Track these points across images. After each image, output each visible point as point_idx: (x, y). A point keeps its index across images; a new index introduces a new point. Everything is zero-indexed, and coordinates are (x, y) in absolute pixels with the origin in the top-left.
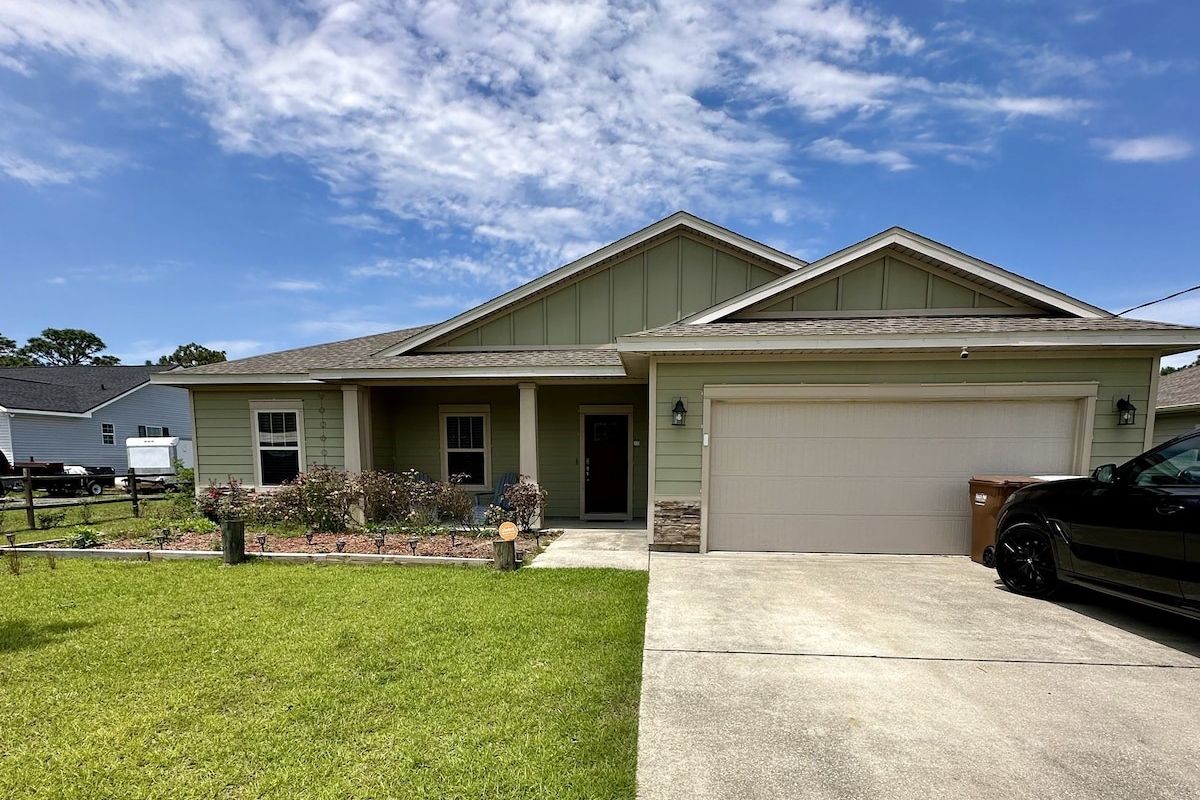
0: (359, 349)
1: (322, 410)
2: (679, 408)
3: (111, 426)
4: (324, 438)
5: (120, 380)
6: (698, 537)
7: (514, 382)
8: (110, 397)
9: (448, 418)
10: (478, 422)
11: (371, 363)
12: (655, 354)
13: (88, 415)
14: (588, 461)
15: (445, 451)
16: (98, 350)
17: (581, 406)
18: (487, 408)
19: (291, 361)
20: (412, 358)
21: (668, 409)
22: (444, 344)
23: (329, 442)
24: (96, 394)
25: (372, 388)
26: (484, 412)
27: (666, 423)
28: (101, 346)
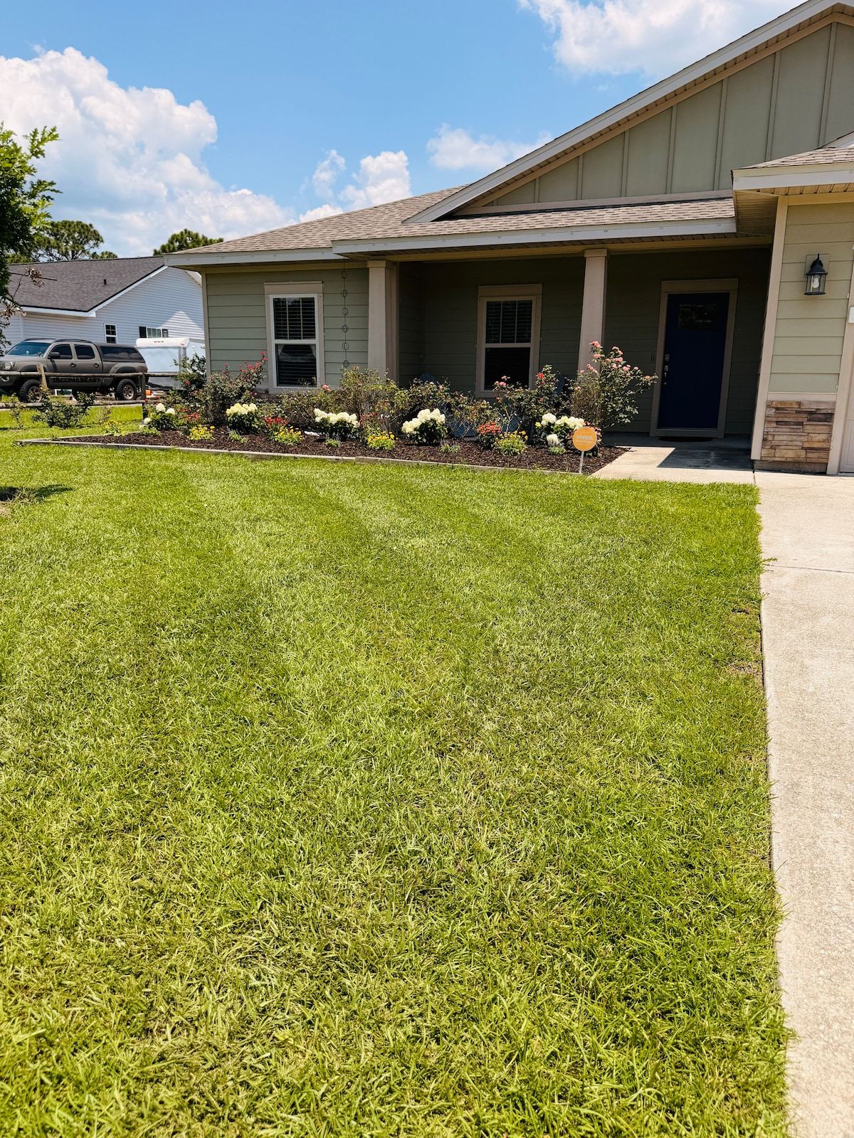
0: (386, 217)
1: (344, 293)
2: (816, 268)
3: (113, 327)
4: (345, 329)
5: (121, 274)
6: (827, 450)
7: (579, 248)
8: (113, 294)
9: (489, 304)
10: (526, 307)
11: (404, 231)
12: (787, 192)
13: (92, 314)
14: (667, 358)
15: (483, 346)
16: (96, 245)
17: (663, 282)
18: (538, 288)
19: (309, 234)
20: (452, 222)
21: (797, 272)
22: (491, 204)
23: (350, 335)
24: (100, 291)
25: (403, 264)
26: (532, 294)
27: (794, 291)
28: (98, 239)
